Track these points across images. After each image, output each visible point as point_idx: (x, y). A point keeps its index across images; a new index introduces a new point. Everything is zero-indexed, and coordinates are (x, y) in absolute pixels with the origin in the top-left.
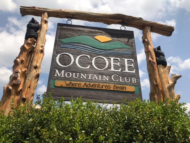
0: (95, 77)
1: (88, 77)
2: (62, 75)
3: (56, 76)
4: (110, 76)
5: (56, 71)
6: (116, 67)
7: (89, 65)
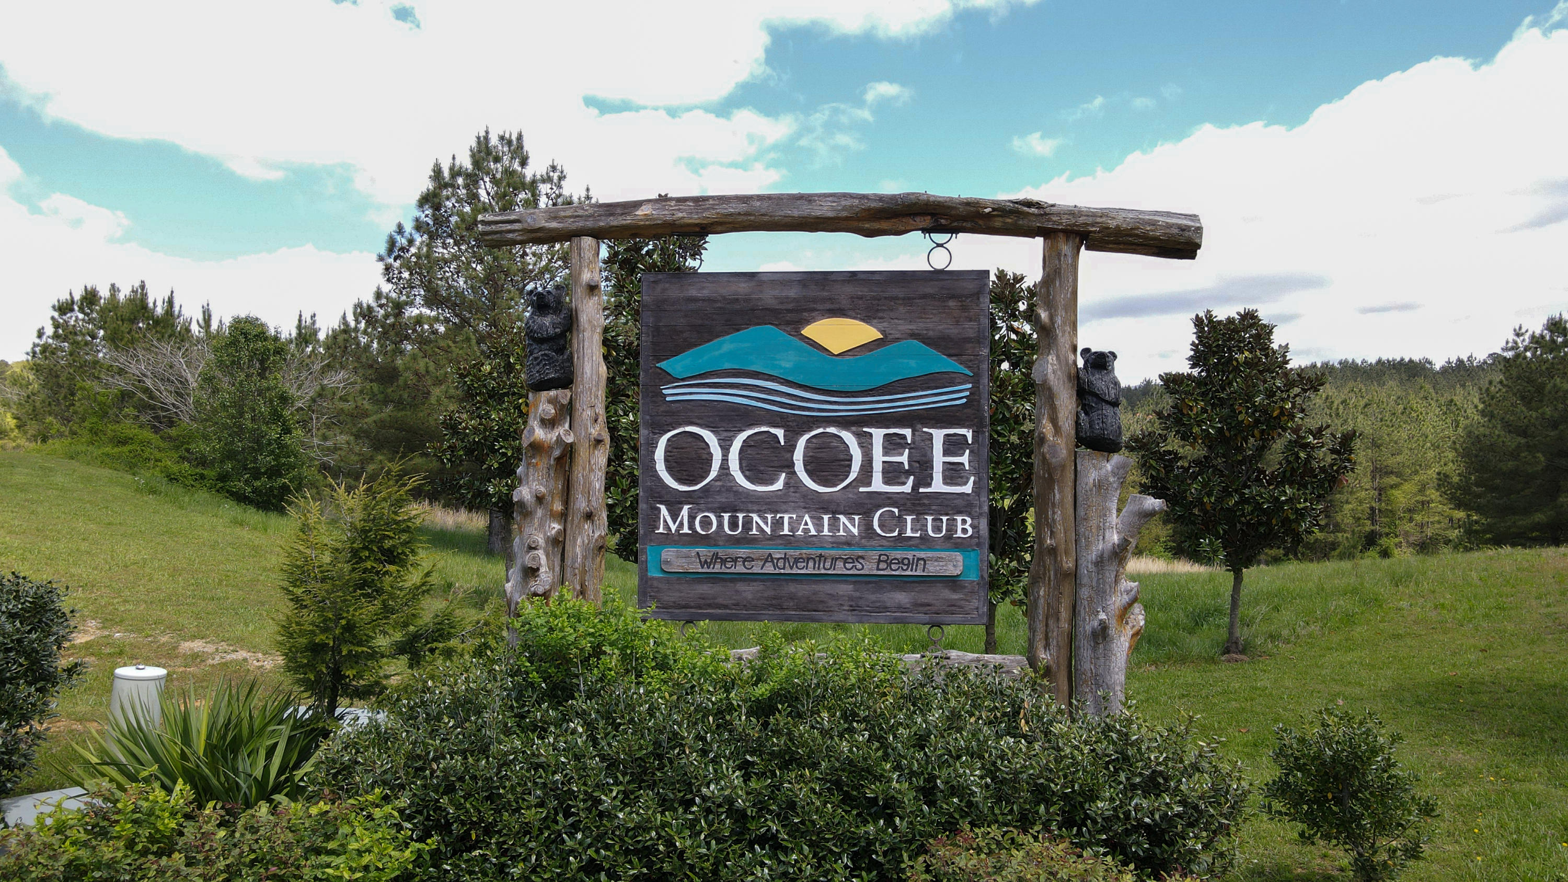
0: (806, 524)
1: (778, 524)
2: (681, 524)
3: (661, 530)
4: (867, 515)
5: (659, 509)
6: (893, 473)
7: (784, 475)
